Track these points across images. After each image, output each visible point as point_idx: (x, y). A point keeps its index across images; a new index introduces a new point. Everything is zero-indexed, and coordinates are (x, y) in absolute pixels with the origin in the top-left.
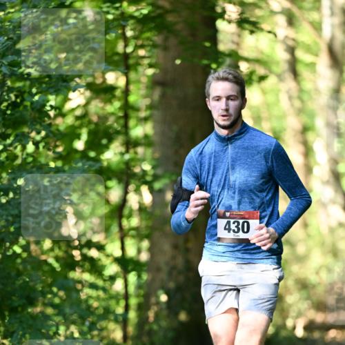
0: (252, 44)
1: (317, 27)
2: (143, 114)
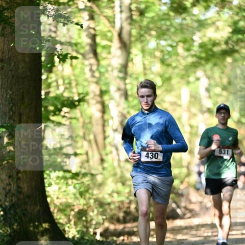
1: (111, 21)
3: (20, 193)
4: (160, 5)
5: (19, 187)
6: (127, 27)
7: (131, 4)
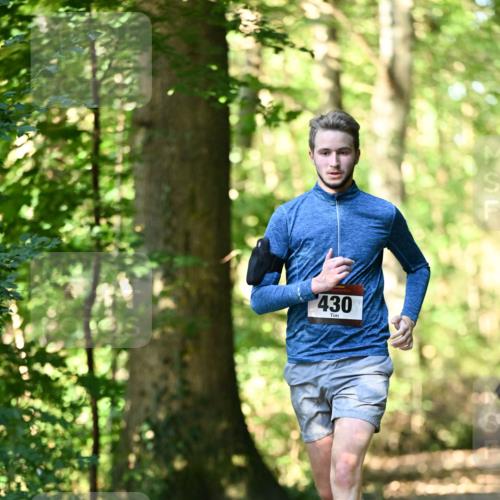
0: (277, 67)
1: (373, 43)
2: (119, 169)
3: (187, 393)
4: (472, 11)
5: (184, 382)
6: (404, 57)
7: (413, 9)
